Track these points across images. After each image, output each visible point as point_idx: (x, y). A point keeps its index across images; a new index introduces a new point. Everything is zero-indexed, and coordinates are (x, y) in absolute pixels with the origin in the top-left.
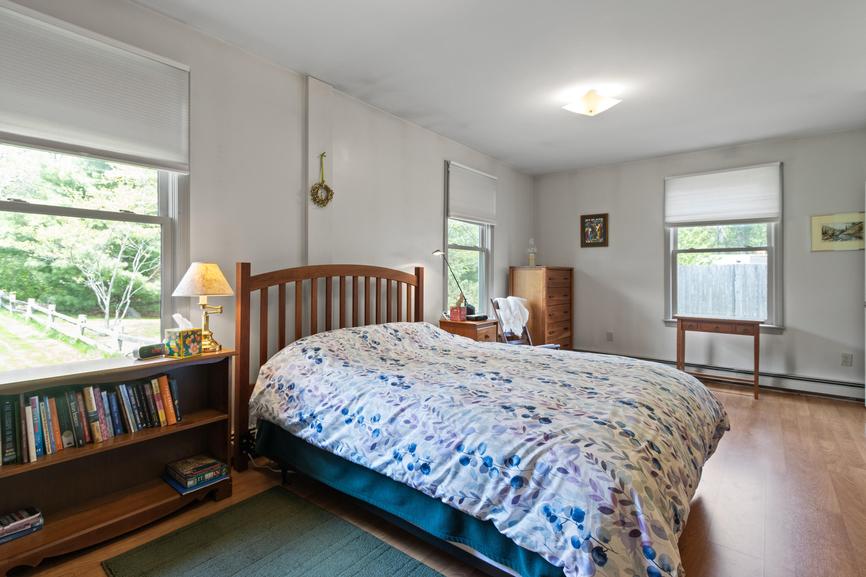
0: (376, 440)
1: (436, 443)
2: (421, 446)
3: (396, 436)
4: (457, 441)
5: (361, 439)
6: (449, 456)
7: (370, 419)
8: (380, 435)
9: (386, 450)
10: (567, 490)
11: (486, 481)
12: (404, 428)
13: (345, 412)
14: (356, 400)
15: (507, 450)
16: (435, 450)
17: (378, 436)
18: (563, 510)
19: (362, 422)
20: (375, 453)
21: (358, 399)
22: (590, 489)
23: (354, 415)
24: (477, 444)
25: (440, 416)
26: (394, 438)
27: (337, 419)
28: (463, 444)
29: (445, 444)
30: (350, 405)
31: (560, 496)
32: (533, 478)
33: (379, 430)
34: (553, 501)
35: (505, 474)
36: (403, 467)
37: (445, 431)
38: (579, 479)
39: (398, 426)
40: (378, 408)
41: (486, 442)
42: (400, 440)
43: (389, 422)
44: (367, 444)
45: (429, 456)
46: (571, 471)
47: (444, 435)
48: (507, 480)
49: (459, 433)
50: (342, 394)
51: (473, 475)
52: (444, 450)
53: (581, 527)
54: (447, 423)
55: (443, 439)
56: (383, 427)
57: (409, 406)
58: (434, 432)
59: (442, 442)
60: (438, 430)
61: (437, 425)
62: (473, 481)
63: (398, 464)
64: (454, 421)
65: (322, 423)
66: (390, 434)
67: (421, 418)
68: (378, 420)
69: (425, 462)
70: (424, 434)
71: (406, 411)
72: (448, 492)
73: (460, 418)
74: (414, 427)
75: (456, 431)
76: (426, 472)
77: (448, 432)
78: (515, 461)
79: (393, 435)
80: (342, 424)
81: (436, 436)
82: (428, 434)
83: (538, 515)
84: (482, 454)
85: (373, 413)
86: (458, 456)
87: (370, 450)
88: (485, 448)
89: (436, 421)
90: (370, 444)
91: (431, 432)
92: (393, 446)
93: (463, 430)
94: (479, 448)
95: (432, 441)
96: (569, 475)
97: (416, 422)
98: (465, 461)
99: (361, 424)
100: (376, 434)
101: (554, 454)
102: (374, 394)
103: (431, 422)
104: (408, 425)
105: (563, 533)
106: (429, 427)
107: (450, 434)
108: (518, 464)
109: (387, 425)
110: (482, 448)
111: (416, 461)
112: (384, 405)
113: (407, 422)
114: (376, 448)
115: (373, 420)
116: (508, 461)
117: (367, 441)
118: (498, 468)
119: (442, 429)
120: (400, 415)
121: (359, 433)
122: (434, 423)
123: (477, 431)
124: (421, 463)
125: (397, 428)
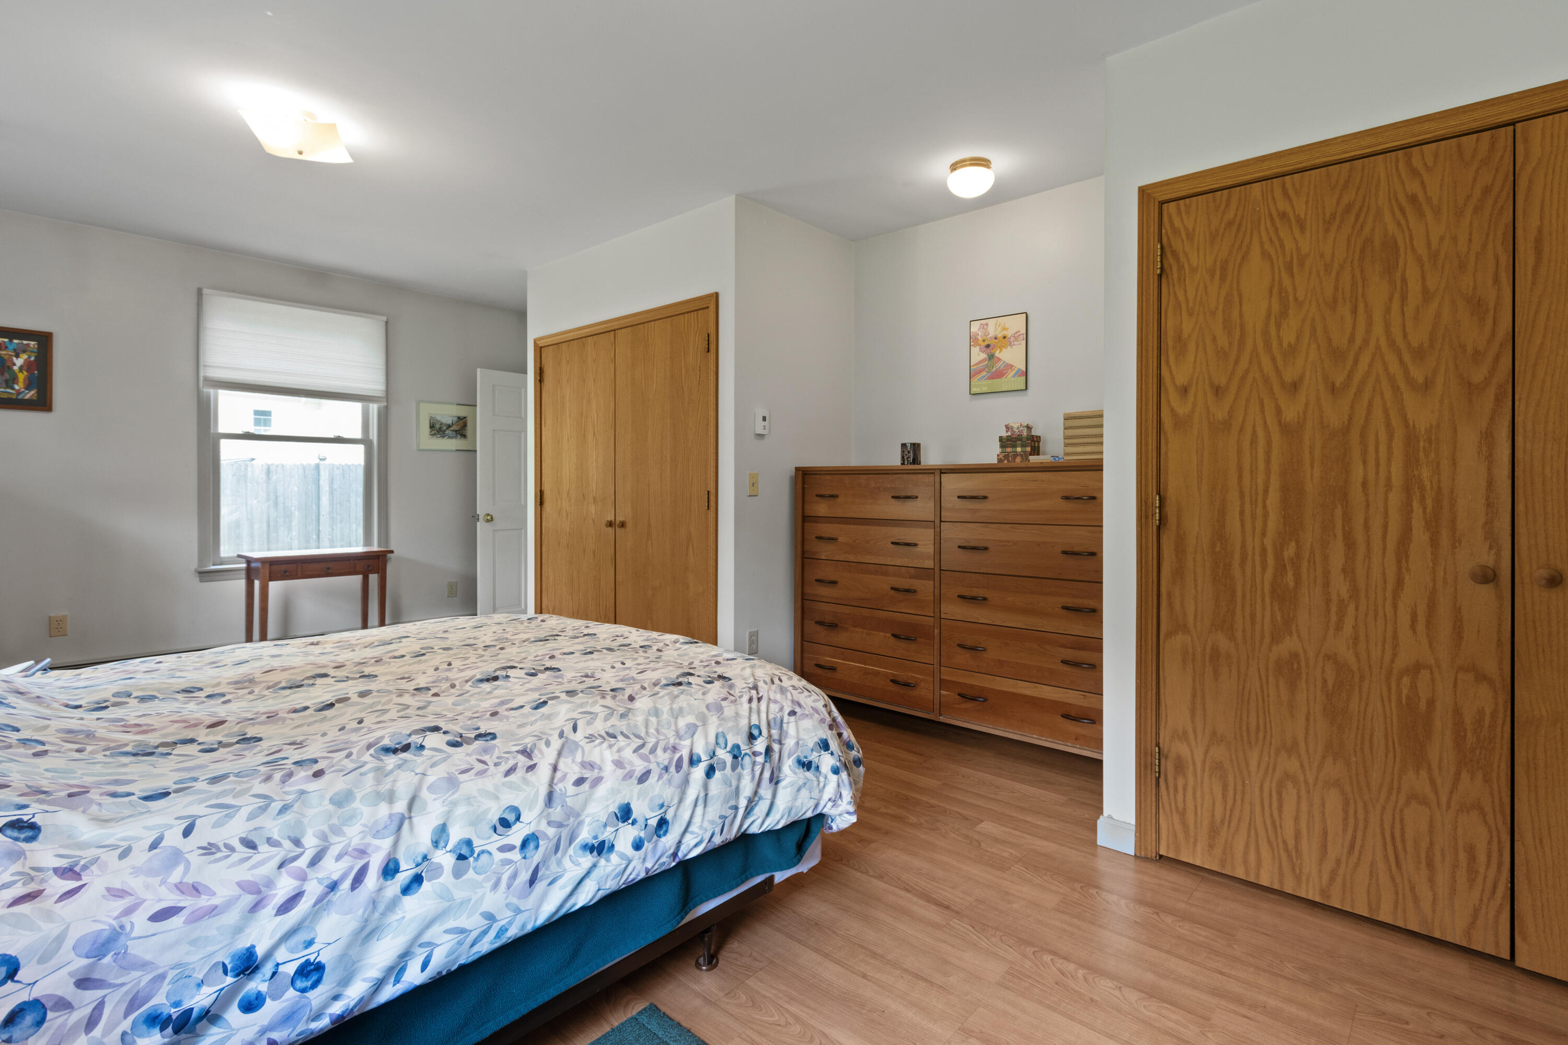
0: (537, 857)
1: (660, 777)
2: (638, 799)
3: (572, 819)
4: (685, 753)
5: (496, 885)
6: (686, 782)
7: (492, 832)
8: (541, 843)
9: (559, 863)
10: (804, 730)
11: (739, 778)
12: (580, 795)
13: (390, 870)
14: (406, 823)
15: (744, 723)
16: (667, 786)
17: (537, 847)
18: (812, 750)
19: (472, 852)
20: (540, 886)
21: (410, 818)
22: (816, 715)
23: (425, 858)
24: (712, 739)
25: (632, 736)
26: (569, 828)
27: (374, 903)
28: (694, 752)
29: (672, 769)
30: (396, 844)
31: (803, 740)
32: (774, 741)
33: (533, 834)
34: (800, 749)
35: (755, 754)
36: (622, 856)
37: (659, 751)
38: (807, 712)
39: (567, 799)
40: (497, 798)
41: (720, 730)
42: (581, 823)
43: (546, 806)
44: (517, 881)
45: (661, 803)
46: (797, 710)
47: (663, 757)
48: (760, 759)
49: (677, 741)
50: (333, 839)
51: (727, 783)
52: (678, 777)
53: (832, 754)
54: (651, 741)
55: (666, 763)
56: (539, 822)
57: (560, 754)
58: (646, 764)
59: (666, 769)
60: (651, 756)
61: (642, 751)
62: (728, 789)
63: (608, 860)
64: (658, 731)
65: (312, 958)
66: (560, 825)
67: (602, 760)
68: (518, 818)
69: (659, 817)
70: (631, 777)
71: (561, 766)
72: (706, 830)
73: (658, 723)
74: (598, 781)
75: (672, 741)
76: (662, 832)
77: (665, 750)
78: (756, 732)
79: (566, 823)
80: (393, 904)
81: (653, 766)
82: (638, 774)
83: (795, 773)
84: (726, 748)
85: (489, 816)
86: (699, 772)
87: (529, 890)
88: (724, 737)
89: (634, 746)
90: (525, 876)
91: (643, 767)
92: (570, 844)
93: (678, 736)
94: (717, 743)
95: (653, 778)
96: (798, 714)
97: (596, 771)
98: (710, 771)
99: (471, 859)
100: (532, 845)
101: (776, 702)
102: (452, 782)
103: (628, 754)
104: (586, 786)
105: (820, 772)
106: (631, 763)
107: (669, 751)
108: (760, 733)
109: (545, 814)
110: (721, 741)
111: (644, 826)
112: (503, 784)
113: (580, 782)
114: (540, 874)
115: (500, 828)
116: (752, 737)
117: (514, 876)
118: (748, 751)
119: (653, 751)
120: (555, 781)
121: (480, 878)
122: (634, 751)
123: (699, 724)
124: (653, 822)
125: (569, 804)
